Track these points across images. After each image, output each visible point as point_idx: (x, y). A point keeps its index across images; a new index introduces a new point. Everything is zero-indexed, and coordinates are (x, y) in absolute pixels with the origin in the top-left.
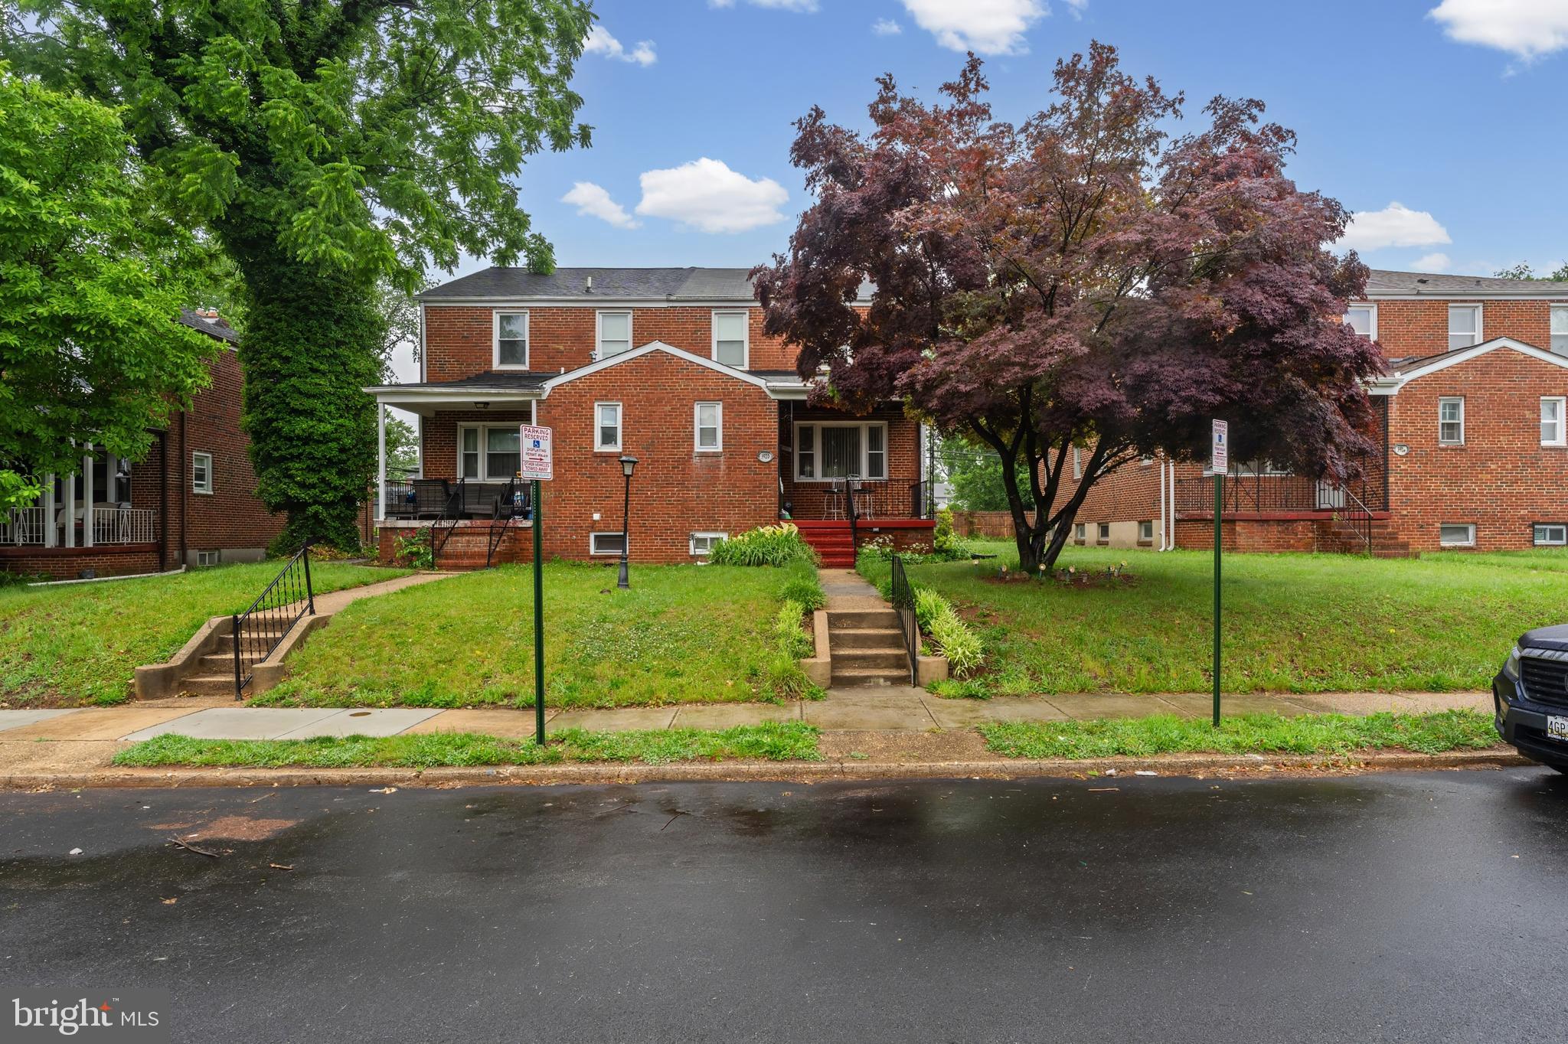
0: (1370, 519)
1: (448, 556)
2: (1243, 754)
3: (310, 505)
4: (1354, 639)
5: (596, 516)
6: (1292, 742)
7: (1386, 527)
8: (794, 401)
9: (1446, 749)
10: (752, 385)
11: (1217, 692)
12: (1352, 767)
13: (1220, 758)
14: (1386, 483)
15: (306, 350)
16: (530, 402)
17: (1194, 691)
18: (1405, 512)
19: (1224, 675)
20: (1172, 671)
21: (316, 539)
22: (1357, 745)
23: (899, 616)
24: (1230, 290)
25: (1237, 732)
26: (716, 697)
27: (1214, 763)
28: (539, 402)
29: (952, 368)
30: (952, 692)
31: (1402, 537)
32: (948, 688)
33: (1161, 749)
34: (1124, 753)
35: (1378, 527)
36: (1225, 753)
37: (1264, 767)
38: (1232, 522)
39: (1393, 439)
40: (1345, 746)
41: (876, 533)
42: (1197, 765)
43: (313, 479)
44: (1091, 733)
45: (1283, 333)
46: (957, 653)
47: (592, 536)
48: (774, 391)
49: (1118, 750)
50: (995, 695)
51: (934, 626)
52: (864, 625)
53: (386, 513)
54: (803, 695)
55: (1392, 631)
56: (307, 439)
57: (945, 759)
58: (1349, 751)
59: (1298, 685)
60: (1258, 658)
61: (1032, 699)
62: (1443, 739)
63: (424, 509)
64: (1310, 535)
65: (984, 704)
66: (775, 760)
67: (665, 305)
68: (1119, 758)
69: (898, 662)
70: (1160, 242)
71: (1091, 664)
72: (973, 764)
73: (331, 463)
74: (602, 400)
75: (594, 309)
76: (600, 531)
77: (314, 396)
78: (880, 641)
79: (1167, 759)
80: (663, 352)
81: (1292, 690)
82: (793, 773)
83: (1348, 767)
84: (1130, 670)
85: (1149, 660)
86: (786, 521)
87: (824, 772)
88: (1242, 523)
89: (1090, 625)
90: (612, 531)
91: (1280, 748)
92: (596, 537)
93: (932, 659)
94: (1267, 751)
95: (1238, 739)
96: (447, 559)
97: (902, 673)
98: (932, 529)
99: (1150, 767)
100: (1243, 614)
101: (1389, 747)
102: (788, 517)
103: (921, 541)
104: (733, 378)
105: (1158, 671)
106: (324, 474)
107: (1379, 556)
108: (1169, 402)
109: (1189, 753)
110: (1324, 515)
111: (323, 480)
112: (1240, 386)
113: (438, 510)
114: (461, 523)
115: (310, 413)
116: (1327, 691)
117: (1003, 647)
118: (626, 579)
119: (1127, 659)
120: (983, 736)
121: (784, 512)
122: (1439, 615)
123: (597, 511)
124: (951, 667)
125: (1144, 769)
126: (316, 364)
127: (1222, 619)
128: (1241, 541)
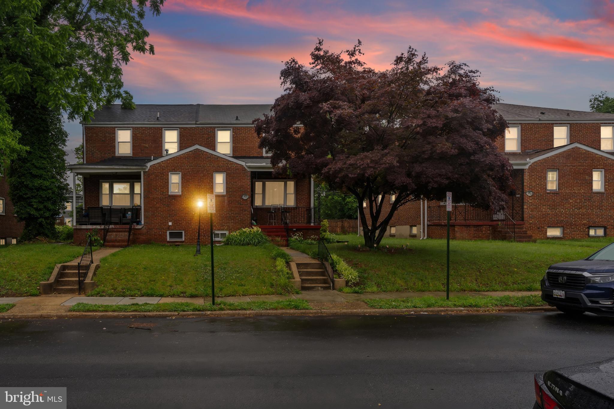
0: (514, 225)
1: (109, 242)
2: (457, 307)
3: (39, 218)
4: (500, 273)
5: (170, 224)
6: (474, 304)
7: (522, 228)
8: (257, 171)
9: (527, 306)
10: (239, 164)
11: (448, 291)
12: (494, 311)
13: (449, 309)
14: (523, 208)
15: (38, 148)
16: (140, 172)
17: (439, 291)
18: (531, 222)
19: (450, 286)
20: (431, 284)
21: (39, 234)
22: (496, 305)
23: (323, 264)
24: (454, 139)
25: (455, 301)
26: (261, 293)
27: (447, 310)
28: (144, 172)
29: (345, 166)
30: (349, 291)
31: (529, 233)
32: (347, 290)
33: (429, 306)
34: (416, 307)
35: (518, 228)
36: (451, 307)
37: (464, 311)
38: (453, 226)
39: (526, 189)
40: (492, 305)
41: (294, 231)
42: (442, 311)
43: (41, 206)
44: (403, 302)
45: (474, 156)
46: (349, 277)
47: (168, 232)
48: (249, 167)
49: (414, 306)
50: (365, 292)
51: (338, 267)
52: (309, 268)
53: (76, 222)
54: (293, 292)
55: (516, 270)
56: (39, 189)
57: (356, 309)
58: (493, 307)
59: (478, 289)
60: (463, 280)
61: (379, 293)
62: (526, 303)
63: (93, 221)
64: (489, 232)
65: (362, 295)
66: (298, 309)
67: (194, 126)
68: (414, 309)
69: (325, 282)
70: (429, 123)
71: (400, 282)
72: (365, 310)
73: (49, 199)
74: (172, 171)
75: (162, 128)
76: (171, 230)
77: (42, 169)
78: (316, 274)
79: (431, 309)
80: (199, 150)
81: (475, 291)
82: (305, 313)
83: (493, 311)
84: (414, 284)
85: (422, 280)
86: (255, 226)
87: (315, 313)
88: (458, 227)
89: (398, 268)
90: (177, 230)
91: (469, 306)
92: (170, 233)
93: (339, 280)
94: (465, 307)
95: (455, 303)
96: (108, 242)
97: (327, 285)
98: (319, 229)
99: (425, 311)
100: (457, 263)
101: (507, 306)
102: (255, 224)
103: (315, 235)
104: (231, 161)
105: (425, 284)
106: (45, 204)
107: (518, 241)
108: (430, 182)
109: (438, 307)
110: (495, 223)
111: (45, 207)
112: (457, 176)
113: (100, 221)
114: (111, 226)
115: (40, 177)
116: (488, 291)
117: (366, 275)
118: (200, 251)
119: (413, 280)
120: (366, 303)
121: (253, 222)
122: (534, 264)
123: (170, 221)
124: (347, 282)
125: (424, 312)
126: (42, 154)
127: (450, 265)
128: (458, 235)
